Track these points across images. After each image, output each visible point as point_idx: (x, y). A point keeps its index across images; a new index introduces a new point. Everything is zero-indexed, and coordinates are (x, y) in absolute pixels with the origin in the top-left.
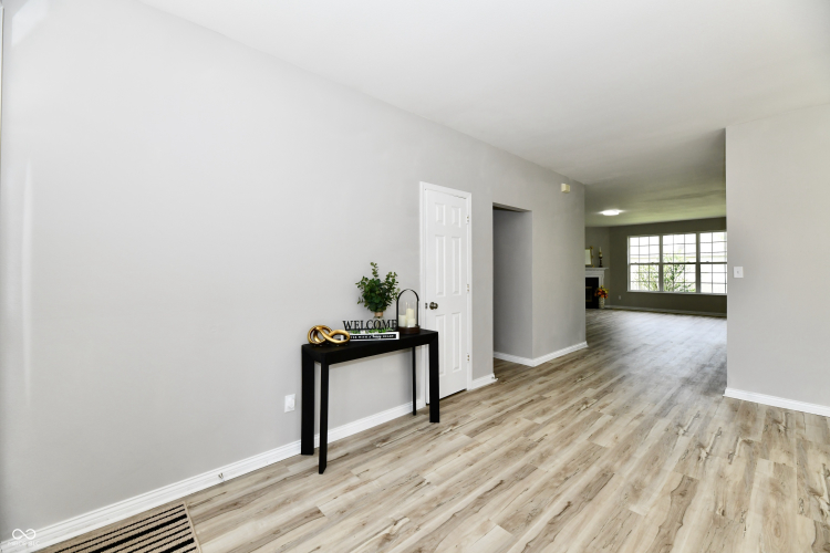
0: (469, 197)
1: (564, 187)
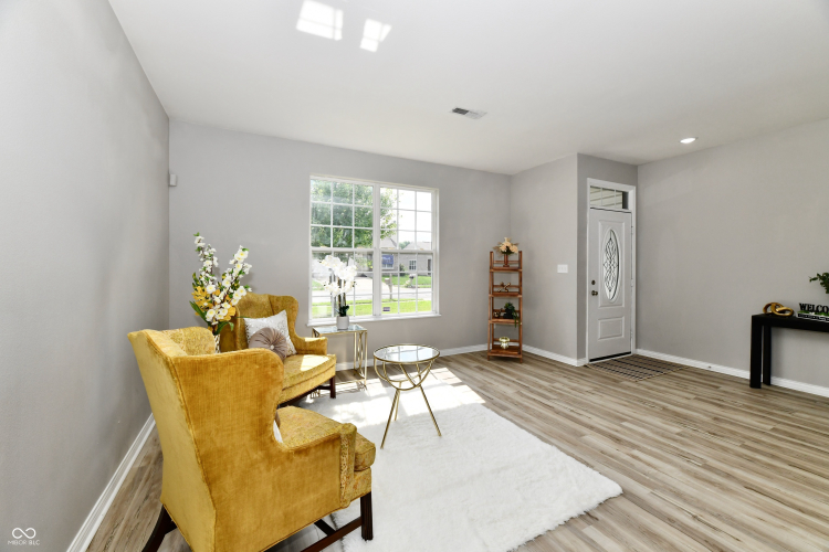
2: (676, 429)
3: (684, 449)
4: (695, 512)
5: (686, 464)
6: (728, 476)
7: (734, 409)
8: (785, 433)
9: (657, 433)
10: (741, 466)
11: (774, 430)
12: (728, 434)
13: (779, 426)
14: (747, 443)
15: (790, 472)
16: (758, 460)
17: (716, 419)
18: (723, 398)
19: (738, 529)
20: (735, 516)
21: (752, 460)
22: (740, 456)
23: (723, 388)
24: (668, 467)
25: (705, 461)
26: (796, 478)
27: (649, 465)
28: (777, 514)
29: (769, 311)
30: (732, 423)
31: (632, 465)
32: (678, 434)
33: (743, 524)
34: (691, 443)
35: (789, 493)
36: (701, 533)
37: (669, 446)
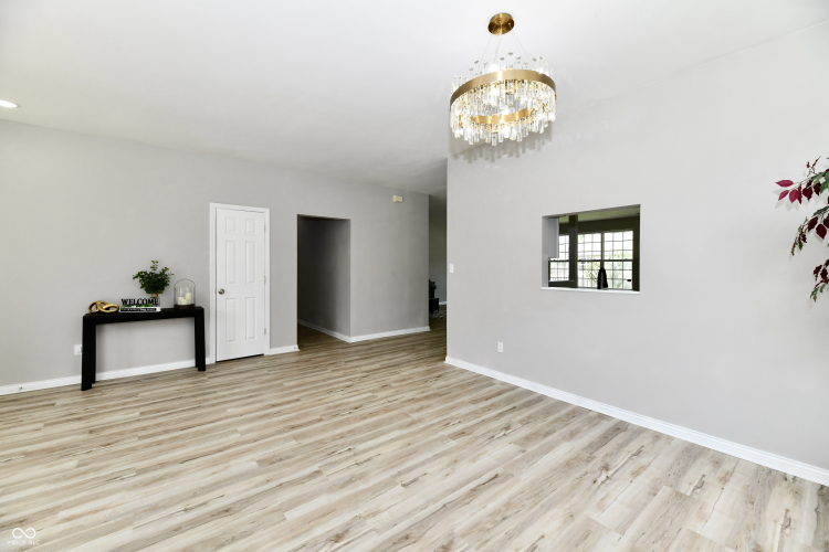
0: (267, 211)
1: (395, 198)
2: (70, 463)
3: (104, 474)
4: (181, 507)
5: (123, 483)
6: (162, 465)
7: (95, 415)
8: (151, 412)
9: (57, 480)
10: (160, 452)
11: (142, 414)
12: (119, 438)
13: (143, 409)
14: (140, 434)
15: (188, 434)
16: (163, 441)
17: (91, 432)
18: (72, 411)
19: (214, 490)
20: (202, 485)
21: (159, 443)
22: (150, 445)
23: (59, 402)
24: (114, 498)
25: (134, 469)
26: (195, 435)
27: (96, 511)
28: (215, 463)
29: (94, 309)
30: (108, 428)
31: (81, 527)
32: (78, 466)
33: (212, 485)
34: (101, 464)
35: (203, 446)
36: (204, 515)
37: (87, 482)
